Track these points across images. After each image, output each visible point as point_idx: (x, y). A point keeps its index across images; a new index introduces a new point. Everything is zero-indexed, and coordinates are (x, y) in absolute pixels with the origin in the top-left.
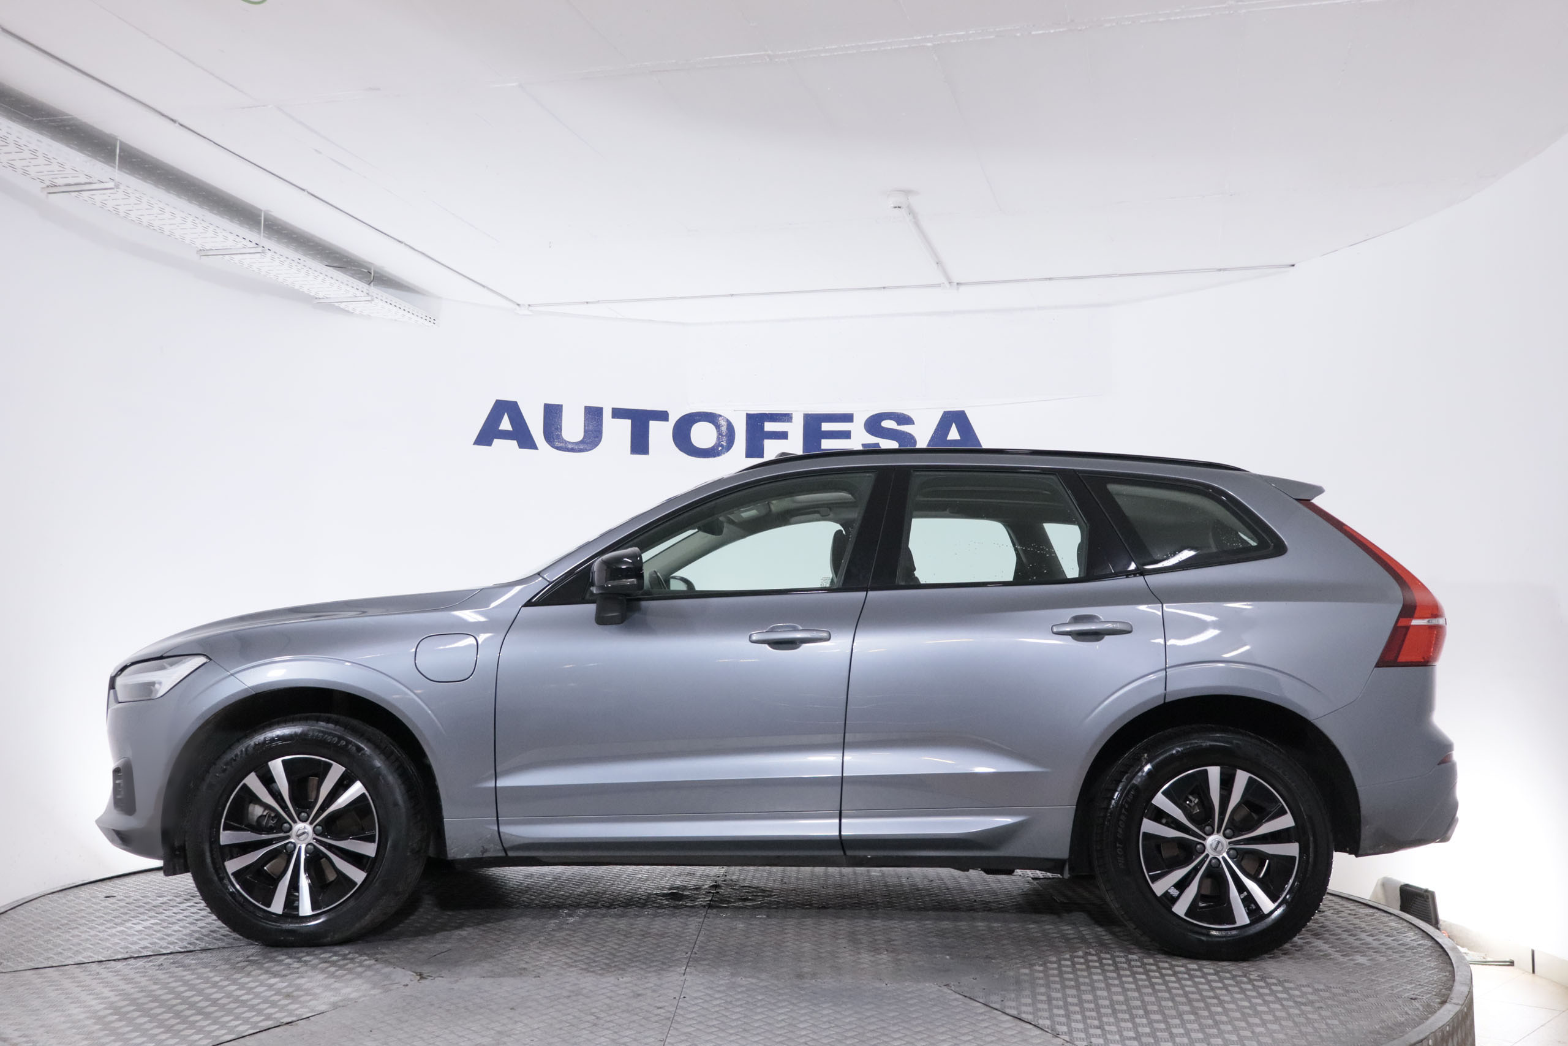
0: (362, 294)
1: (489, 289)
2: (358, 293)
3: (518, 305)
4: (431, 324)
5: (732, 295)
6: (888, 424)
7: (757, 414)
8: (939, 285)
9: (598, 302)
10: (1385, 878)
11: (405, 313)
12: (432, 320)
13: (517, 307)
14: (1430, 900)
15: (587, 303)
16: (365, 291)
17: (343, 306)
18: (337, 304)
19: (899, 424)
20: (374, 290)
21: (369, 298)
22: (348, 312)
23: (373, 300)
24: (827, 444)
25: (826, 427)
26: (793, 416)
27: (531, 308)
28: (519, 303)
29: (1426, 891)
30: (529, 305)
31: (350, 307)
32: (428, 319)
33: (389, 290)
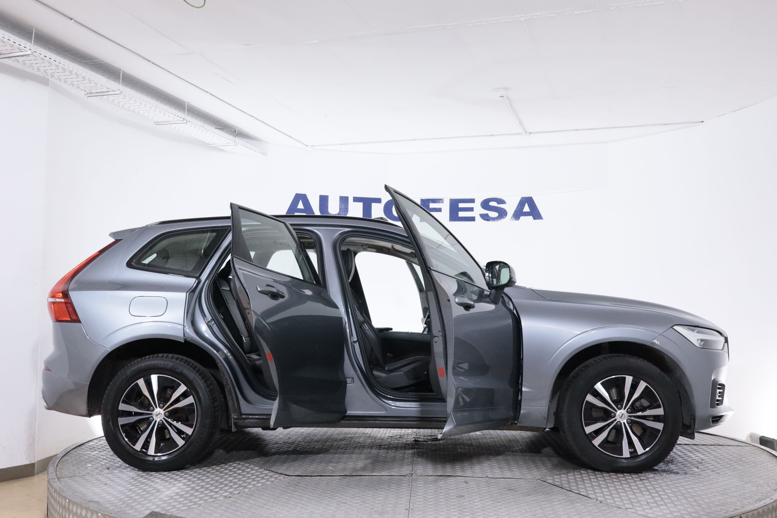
0: (232, 142)
1: (293, 138)
2: (230, 142)
3: (307, 146)
4: (264, 156)
5: (414, 140)
6: (493, 204)
7: (426, 199)
8: (520, 134)
9: (346, 144)
10: (751, 433)
11: (252, 151)
14: (775, 444)
15: (341, 144)
16: (233, 140)
17: (222, 148)
18: (219, 147)
19: (498, 204)
20: (238, 140)
21: (235, 144)
23: (237, 145)
24: (461, 214)
25: (461, 205)
26: (444, 200)
27: (313, 147)
29: (773, 439)
31: (226, 148)
32: (263, 154)
33: (244, 139)
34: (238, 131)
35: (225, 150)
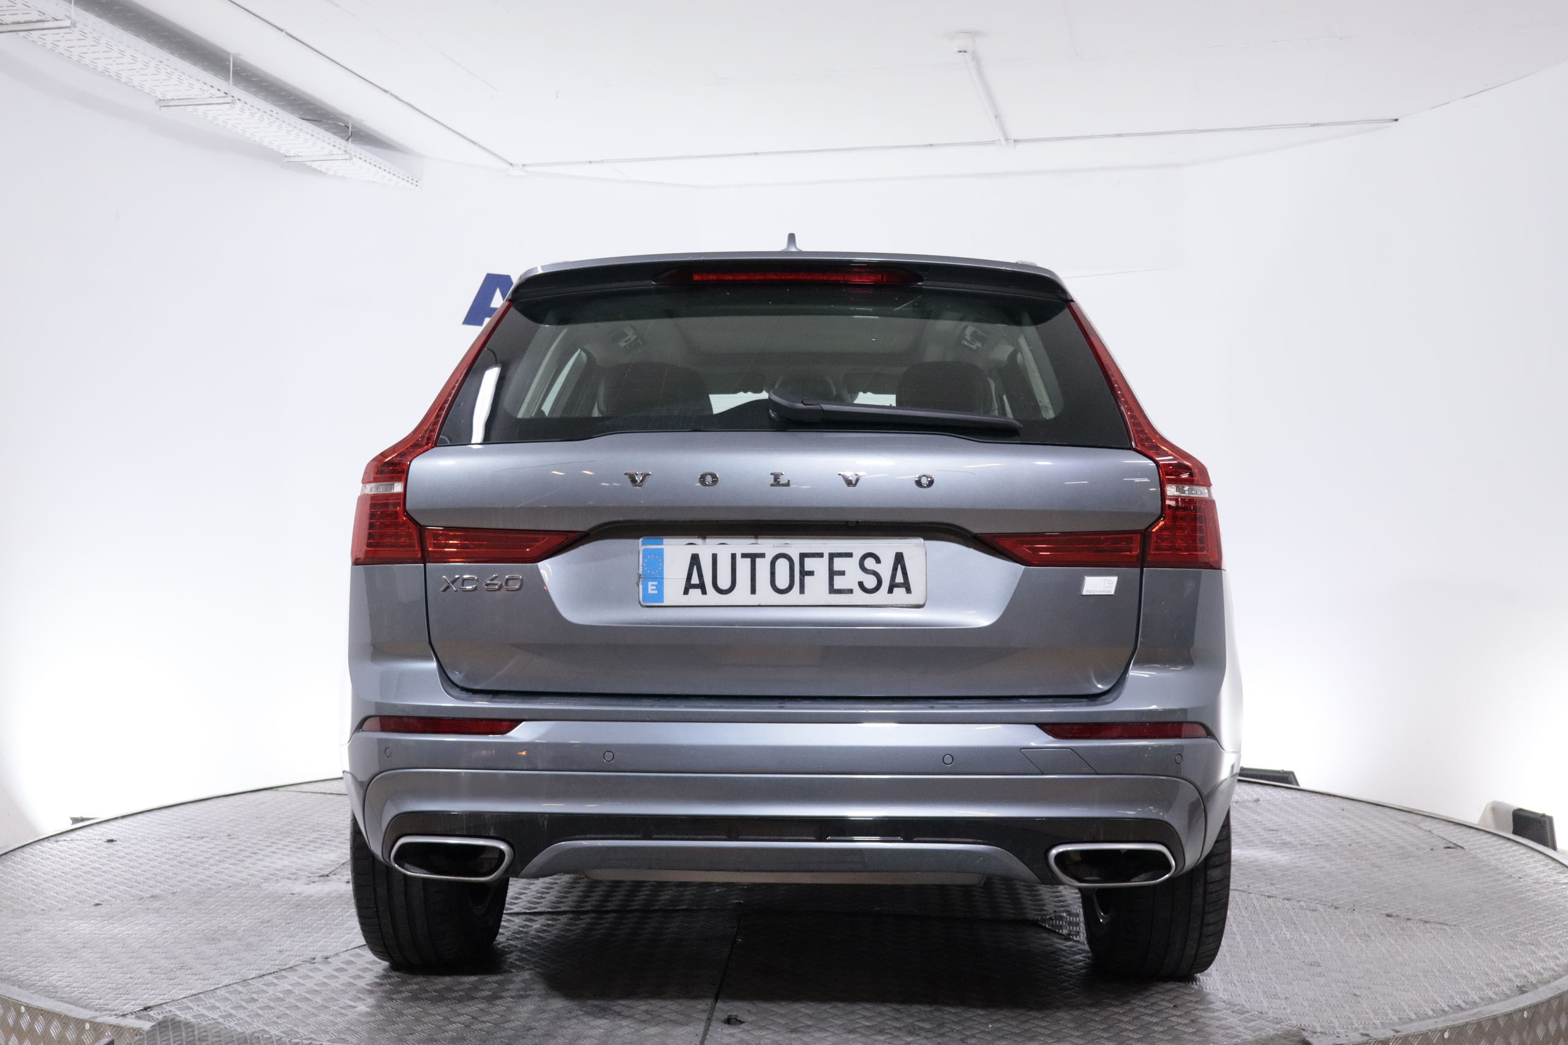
0: (339, 152)
1: (480, 146)
2: (335, 151)
3: (511, 164)
4: (413, 187)
5: (756, 154)
8: (994, 142)
9: (602, 161)
10: (1494, 802)
11: (384, 173)
12: (414, 182)
13: (510, 166)
14: (1548, 825)
15: (590, 162)
16: (343, 148)
17: (315, 165)
18: (308, 164)
20: (352, 147)
21: (347, 156)
22: (320, 172)
23: (351, 159)
27: (525, 168)
28: (512, 162)
29: (1544, 816)
30: (524, 165)
31: (324, 166)
32: (411, 181)
33: (368, 147)
34: (353, 127)
35: (324, 171)
